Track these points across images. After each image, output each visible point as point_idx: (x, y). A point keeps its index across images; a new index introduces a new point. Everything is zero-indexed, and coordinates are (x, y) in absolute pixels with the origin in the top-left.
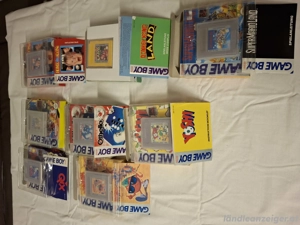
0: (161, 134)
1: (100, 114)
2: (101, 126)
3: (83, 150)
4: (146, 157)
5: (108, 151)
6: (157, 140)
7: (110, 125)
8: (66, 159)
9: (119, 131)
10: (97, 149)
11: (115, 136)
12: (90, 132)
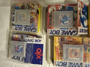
2: (80, 14)
7: (83, 14)
9: (85, 19)
12: (68, 20)
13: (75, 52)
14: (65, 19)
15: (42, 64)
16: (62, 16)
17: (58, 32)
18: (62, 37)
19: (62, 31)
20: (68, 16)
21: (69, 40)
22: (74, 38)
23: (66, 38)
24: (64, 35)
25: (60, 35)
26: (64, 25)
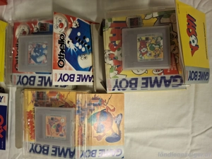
0: (153, 49)
1: (62, 25)
2: (62, 42)
3: (31, 80)
4: (124, 84)
5: (71, 78)
6: (146, 57)
7: (74, 42)
8: (5, 95)
9: (84, 53)
10: (57, 73)
11: (79, 58)
12: (44, 54)
13: (56, 123)
14: (38, 52)
15: (4, 149)
16: (33, 45)
17: (32, 79)
18: (39, 91)
19: (40, 77)
20: (44, 46)
21: (53, 97)
22: (62, 93)
23: (47, 92)
24: (43, 86)
25: (36, 86)
26: (37, 64)
